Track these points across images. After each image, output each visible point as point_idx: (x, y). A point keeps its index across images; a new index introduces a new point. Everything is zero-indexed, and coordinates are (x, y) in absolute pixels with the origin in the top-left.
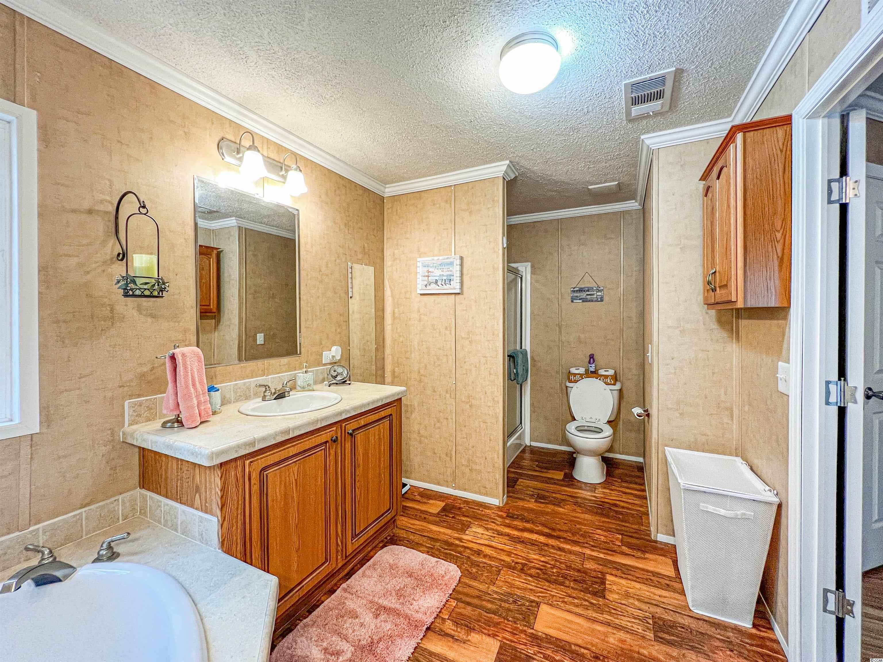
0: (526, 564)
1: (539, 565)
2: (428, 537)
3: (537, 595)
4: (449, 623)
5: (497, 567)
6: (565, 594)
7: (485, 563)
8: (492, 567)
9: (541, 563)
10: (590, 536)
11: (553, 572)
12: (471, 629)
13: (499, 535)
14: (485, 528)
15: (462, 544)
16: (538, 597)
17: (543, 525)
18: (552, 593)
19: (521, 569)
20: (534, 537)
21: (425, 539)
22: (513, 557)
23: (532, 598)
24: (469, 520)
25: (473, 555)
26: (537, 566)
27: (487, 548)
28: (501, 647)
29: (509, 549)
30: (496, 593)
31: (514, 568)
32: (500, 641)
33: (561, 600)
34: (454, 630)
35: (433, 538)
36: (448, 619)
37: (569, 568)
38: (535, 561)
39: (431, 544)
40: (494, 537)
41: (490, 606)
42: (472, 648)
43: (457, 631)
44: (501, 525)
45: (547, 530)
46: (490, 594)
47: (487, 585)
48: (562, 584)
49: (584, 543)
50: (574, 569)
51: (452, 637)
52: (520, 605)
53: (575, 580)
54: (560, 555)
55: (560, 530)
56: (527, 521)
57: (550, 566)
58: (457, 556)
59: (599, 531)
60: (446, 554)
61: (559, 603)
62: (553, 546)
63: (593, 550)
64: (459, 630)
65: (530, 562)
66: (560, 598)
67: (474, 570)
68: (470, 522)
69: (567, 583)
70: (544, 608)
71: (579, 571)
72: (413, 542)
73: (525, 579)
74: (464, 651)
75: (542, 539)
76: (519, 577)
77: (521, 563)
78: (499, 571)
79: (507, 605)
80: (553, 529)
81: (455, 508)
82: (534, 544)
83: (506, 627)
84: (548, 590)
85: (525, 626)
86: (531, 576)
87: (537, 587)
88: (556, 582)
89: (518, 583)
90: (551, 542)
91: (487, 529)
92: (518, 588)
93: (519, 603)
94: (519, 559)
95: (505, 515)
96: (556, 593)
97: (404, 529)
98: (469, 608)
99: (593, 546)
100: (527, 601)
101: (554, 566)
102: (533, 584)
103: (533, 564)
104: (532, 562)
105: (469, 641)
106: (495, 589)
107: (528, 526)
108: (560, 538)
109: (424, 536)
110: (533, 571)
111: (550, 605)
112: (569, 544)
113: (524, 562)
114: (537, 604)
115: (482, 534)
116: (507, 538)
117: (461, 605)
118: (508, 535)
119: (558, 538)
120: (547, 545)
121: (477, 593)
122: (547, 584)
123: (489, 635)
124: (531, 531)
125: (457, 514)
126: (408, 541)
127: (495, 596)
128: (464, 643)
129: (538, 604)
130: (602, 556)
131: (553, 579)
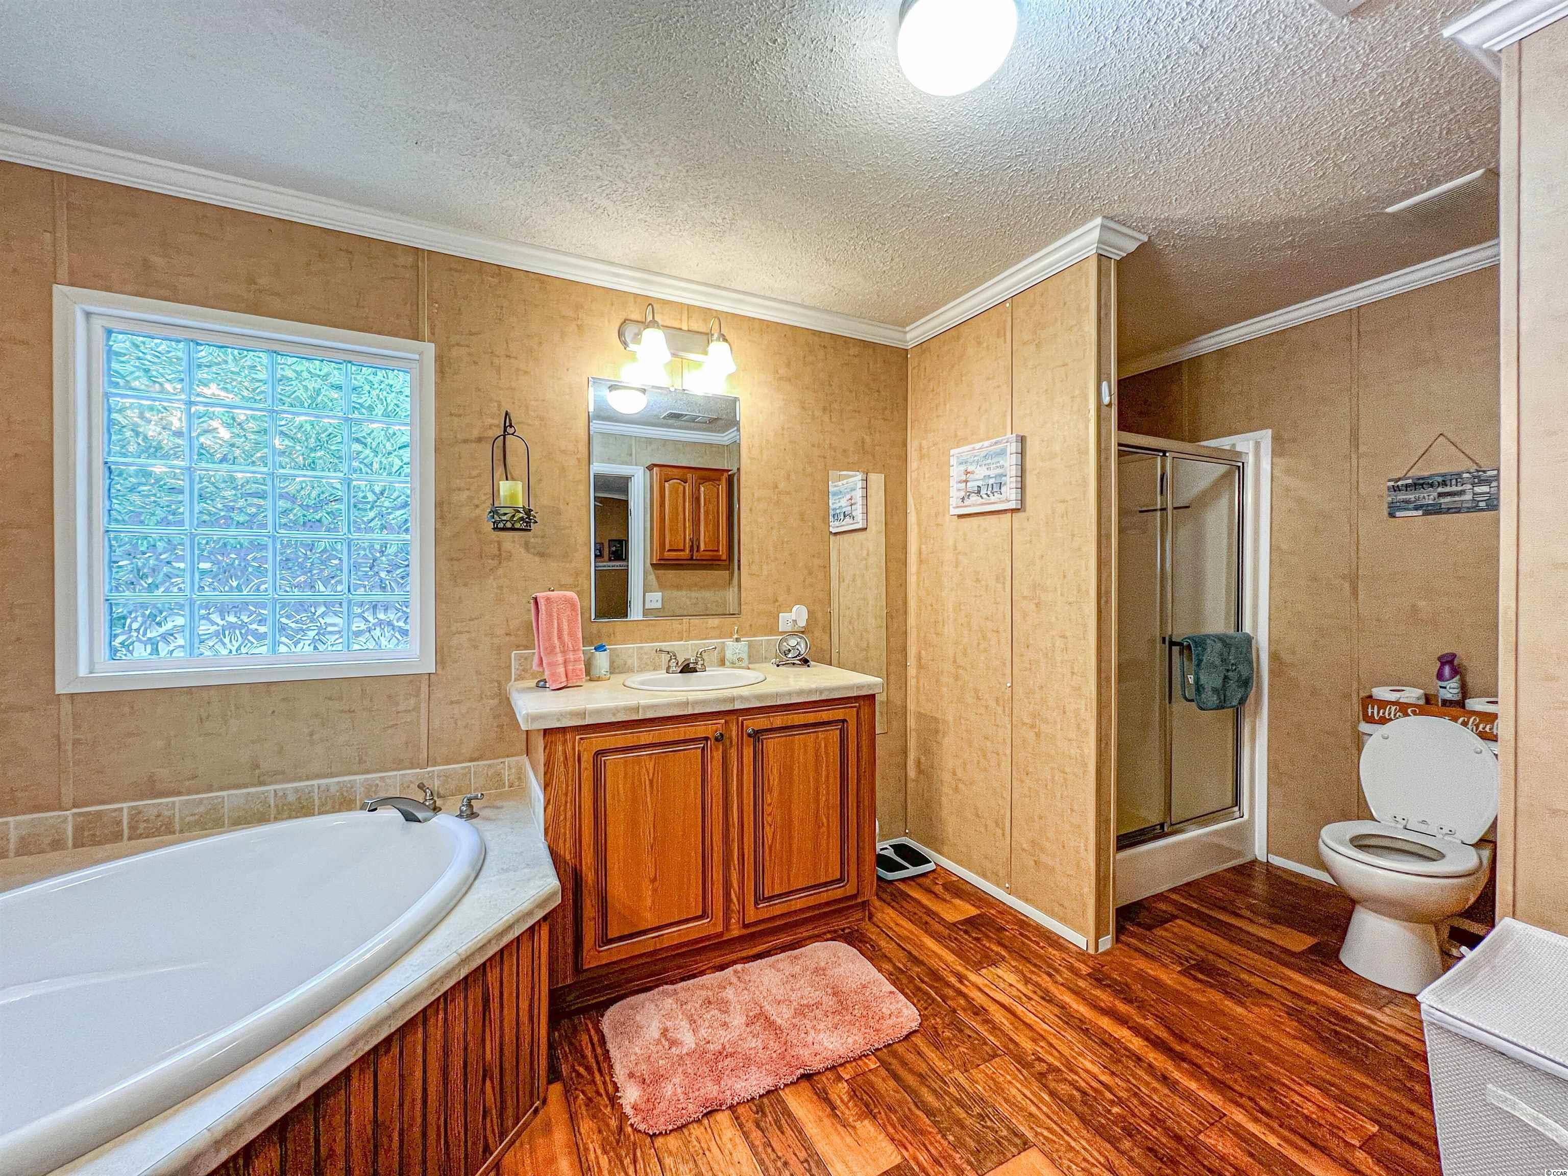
0: (1060, 1070)
1: (1087, 1083)
2: (910, 953)
3: (1039, 1130)
4: (843, 1087)
5: (995, 1048)
6: (1102, 1160)
7: (977, 1033)
8: (985, 1043)
9: (1095, 1084)
10: (1272, 1090)
11: (1109, 1112)
12: (869, 1113)
13: (1043, 998)
14: (1025, 976)
15: (958, 985)
16: (1037, 1134)
17: (1161, 1019)
18: (1073, 1144)
19: (1040, 1074)
20: (1122, 1033)
21: (901, 954)
22: (1042, 1047)
23: (1023, 1129)
24: (1003, 953)
25: (964, 1010)
26: (1083, 1084)
27: (1003, 1011)
28: (898, 1167)
29: (1045, 1031)
30: (959, 1086)
31: (1028, 1066)
32: (903, 1157)
33: (1084, 1165)
34: (842, 1101)
35: (915, 958)
36: (846, 1081)
37: (1156, 1120)
38: (1084, 1075)
39: (904, 965)
40: (1030, 999)
41: (930, 1098)
42: (849, 1140)
43: (846, 1105)
44: (1062, 985)
45: (1163, 1034)
46: (945, 1083)
47: (951, 1067)
48: (1113, 1141)
49: (1241, 1095)
50: (1167, 1130)
51: (833, 1108)
52: (988, 1127)
53: (1150, 1150)
54: (1155, 1090)
55: (1197, 1046)
56: (1129, 1001)
57: (1112, 1097)
58: (934, 1000)
59: (1313, 1090)
60: (919, 989)
61: (1074, 1167)
62: (1150, 1065)
63: (1256, 1120)
64: (851, 1104)
65: (1072, 1071)
66: (1085, 1160)
67: (947, 1034)
68: (1003, 958)
69: (1126, 1144)
70: (1032, 1157)
71: (1178, 1139)
72: (880, 950)
73: (1033, 1093)
74: (836, 1139)
75: (1136, 1044)
76: (1026, 1083)
77: (1049, 1065)
78: (995, 1056)
79: (962, 1115)
80: (1182, 1039)
81: (993, 927)
82: (1106, 1044)
83: (931, 1144)
84: (1069, 1135)
85: (969, 1163)
86: (1052, 1094)
87: (1051, 1119)
88: (1100, 1131)
89: (1014, 1091)
90: (1154, 1057)
91: (1027, 981)
92: (1006, 1100)
93: (989, 1123)
94: (1052, 1055)
95: (1084, 970)
96: (1085, 1149)
97: (878, 927)
98: (892, 1083)
99: (1263, 1111)
100: (1009, 1128)
101: (1120, 1102)
102: (1045, 1109)
103: (1076, 1078)
104: (1076, 1073)
105: (854, 1128)
106: (962, 1080)
107: (1122, 1007)
108: (1184, 1060)
109: (904, 949)
110: (1063, 1089)
111: (1053, 1161)
112: (1198, 1080)
113: (1058, 1064)
114: (1025, 1143)
115: (1011, 985)
116: (1056, 1010)
117: (883, 1072)
118: (1063, 1007)
119: (1179, 1058)
120: (1139, 1059)
121: (923, 1068)
122: (1076, 1123)
123: (893, 1140)
124: (1122, 1020)
125: (987, 937)
126: (872, 946)
127: (952, 1090)
128: (844, 1126)
129: (1026, 1145)
130: (1273, 1141)
131: (1099, 1122)
